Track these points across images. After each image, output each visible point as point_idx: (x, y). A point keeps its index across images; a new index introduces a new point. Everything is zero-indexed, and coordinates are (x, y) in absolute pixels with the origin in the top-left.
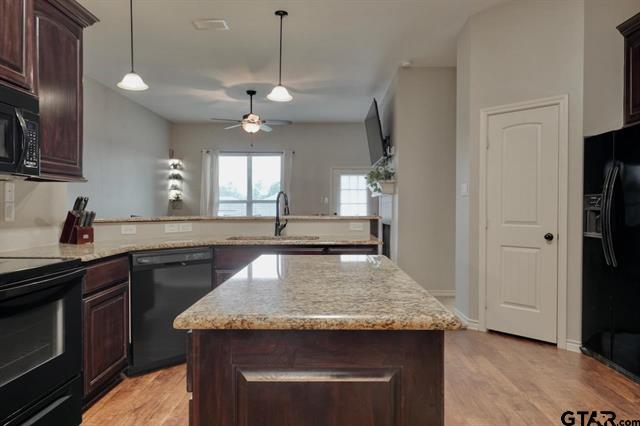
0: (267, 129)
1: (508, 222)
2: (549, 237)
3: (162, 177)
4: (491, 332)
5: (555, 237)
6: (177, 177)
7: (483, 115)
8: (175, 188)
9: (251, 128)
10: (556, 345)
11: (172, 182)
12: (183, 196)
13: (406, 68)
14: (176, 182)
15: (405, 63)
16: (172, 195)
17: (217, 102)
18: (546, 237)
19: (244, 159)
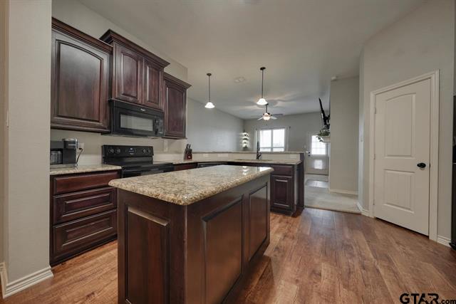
0: (274, 118)
1: (388, 156)
2: (422, 166)
3: (241, 139)
4: (378, 219)
5: (427, 165)
6: (246, 139)
7: (372, 95)
8: (245, 143)
9: (267, 118)
10: (428, 237)
11: (244, 141)
12: (248, 146)
13: (335, 80)
14: (245, 141)
15: (333, 78)
16: (244, 145)
17: (256, 110)
18: (418, 165)
19: (270, 131)
